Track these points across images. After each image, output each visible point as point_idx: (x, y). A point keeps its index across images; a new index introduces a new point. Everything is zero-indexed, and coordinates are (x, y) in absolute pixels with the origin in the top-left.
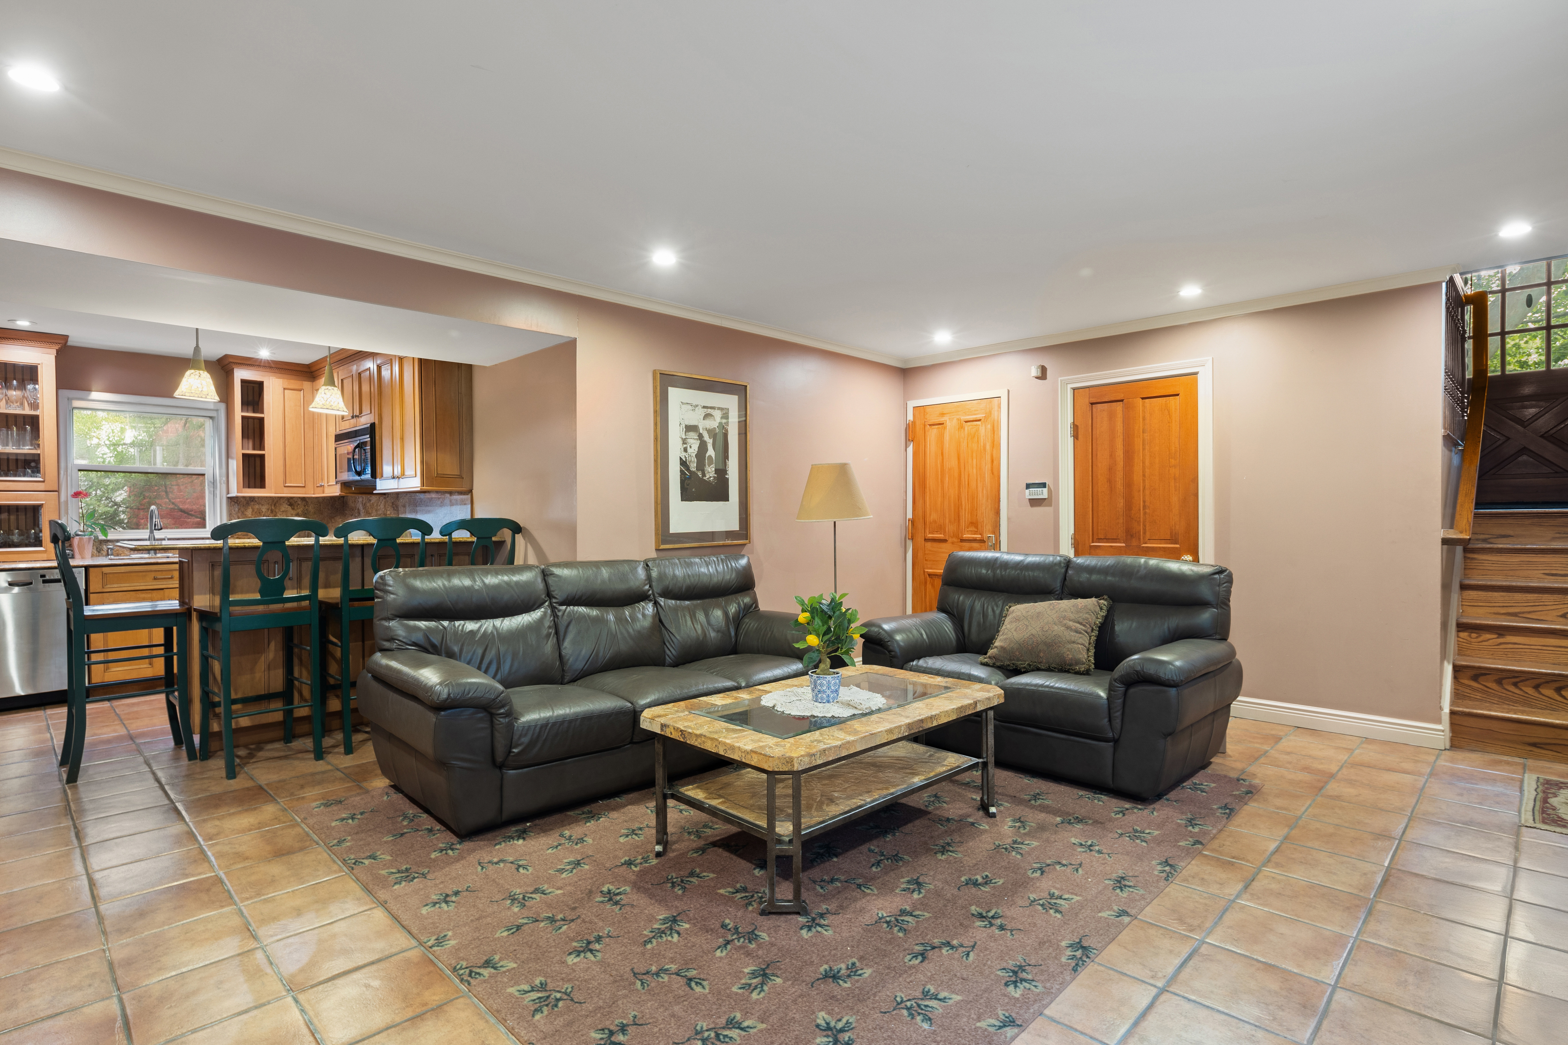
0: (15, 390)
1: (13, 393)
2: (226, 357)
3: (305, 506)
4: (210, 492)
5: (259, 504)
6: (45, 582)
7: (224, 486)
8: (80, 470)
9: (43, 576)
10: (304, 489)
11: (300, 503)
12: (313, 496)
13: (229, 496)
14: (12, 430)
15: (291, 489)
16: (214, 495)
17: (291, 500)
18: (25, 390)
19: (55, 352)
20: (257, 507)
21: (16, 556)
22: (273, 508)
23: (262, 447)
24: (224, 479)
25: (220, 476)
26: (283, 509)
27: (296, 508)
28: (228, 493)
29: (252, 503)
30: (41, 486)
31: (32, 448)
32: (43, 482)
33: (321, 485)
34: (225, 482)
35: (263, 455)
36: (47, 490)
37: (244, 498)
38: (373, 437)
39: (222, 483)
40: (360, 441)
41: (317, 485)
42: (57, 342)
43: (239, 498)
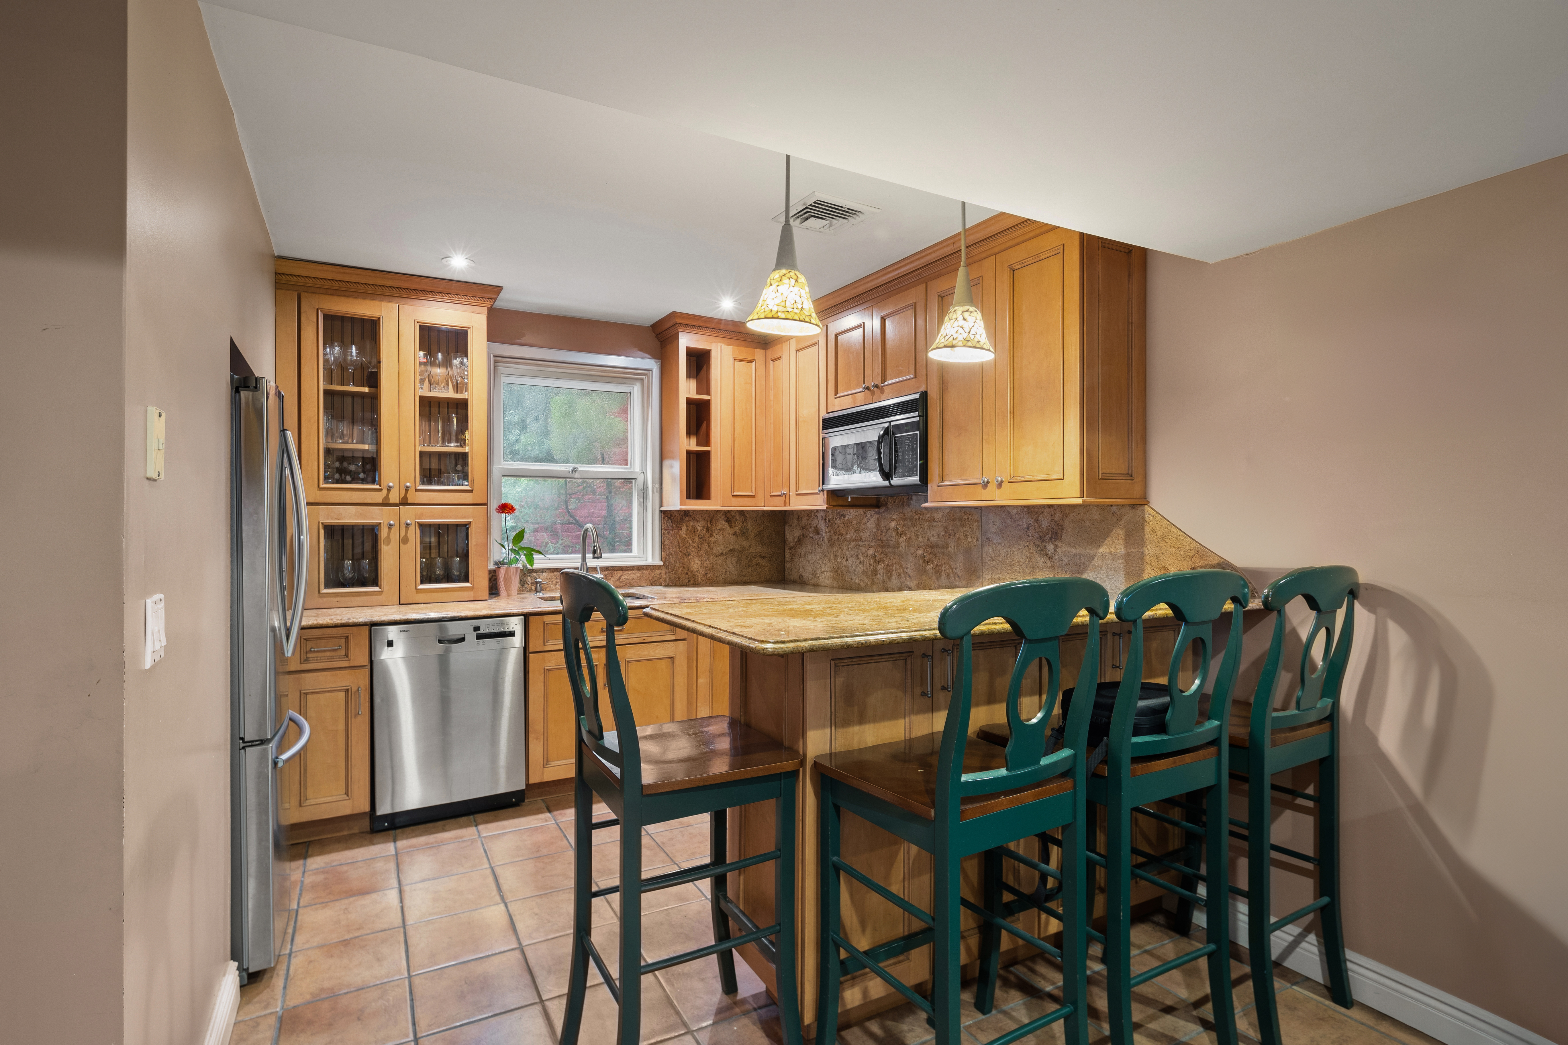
0: (439, 366)
1: (438, 371)
2: (673, 315)
3: (743, 522)
4: (639, 504)
5: (694, 519)
6: (479, 637)
7: (657, 495)
8: (504, 476)
9: (477, 629)
10: (753, 499)
11: (738, 518)
12: (765, 509)
13: (662, 509)
14: (436, 422)
15: (739, 499)
16: (645, 509)
17: (728, 515)
18: (451, 367)
19: (485, 310)
20: (692, 523)
21: (440, 594)
22: (709, 525)
23: (708, 444)
24: (657, 486)
25: (653, 483)
26: (720, 527)
27: (733, 525)
28: (661, 506)
29: (687, 519)
30: (468, 498)
31: (459, 444)
32: (471, 491)
33: (780, 494)
34: (659, 489)
35: (709, 453)
36: (475, 502)
37: (682, 513)
38: (925, 416)
39: (655, 490)
40: (892, 423)
41: (772, 494)
42: (488, 296)
43: (676, 513)
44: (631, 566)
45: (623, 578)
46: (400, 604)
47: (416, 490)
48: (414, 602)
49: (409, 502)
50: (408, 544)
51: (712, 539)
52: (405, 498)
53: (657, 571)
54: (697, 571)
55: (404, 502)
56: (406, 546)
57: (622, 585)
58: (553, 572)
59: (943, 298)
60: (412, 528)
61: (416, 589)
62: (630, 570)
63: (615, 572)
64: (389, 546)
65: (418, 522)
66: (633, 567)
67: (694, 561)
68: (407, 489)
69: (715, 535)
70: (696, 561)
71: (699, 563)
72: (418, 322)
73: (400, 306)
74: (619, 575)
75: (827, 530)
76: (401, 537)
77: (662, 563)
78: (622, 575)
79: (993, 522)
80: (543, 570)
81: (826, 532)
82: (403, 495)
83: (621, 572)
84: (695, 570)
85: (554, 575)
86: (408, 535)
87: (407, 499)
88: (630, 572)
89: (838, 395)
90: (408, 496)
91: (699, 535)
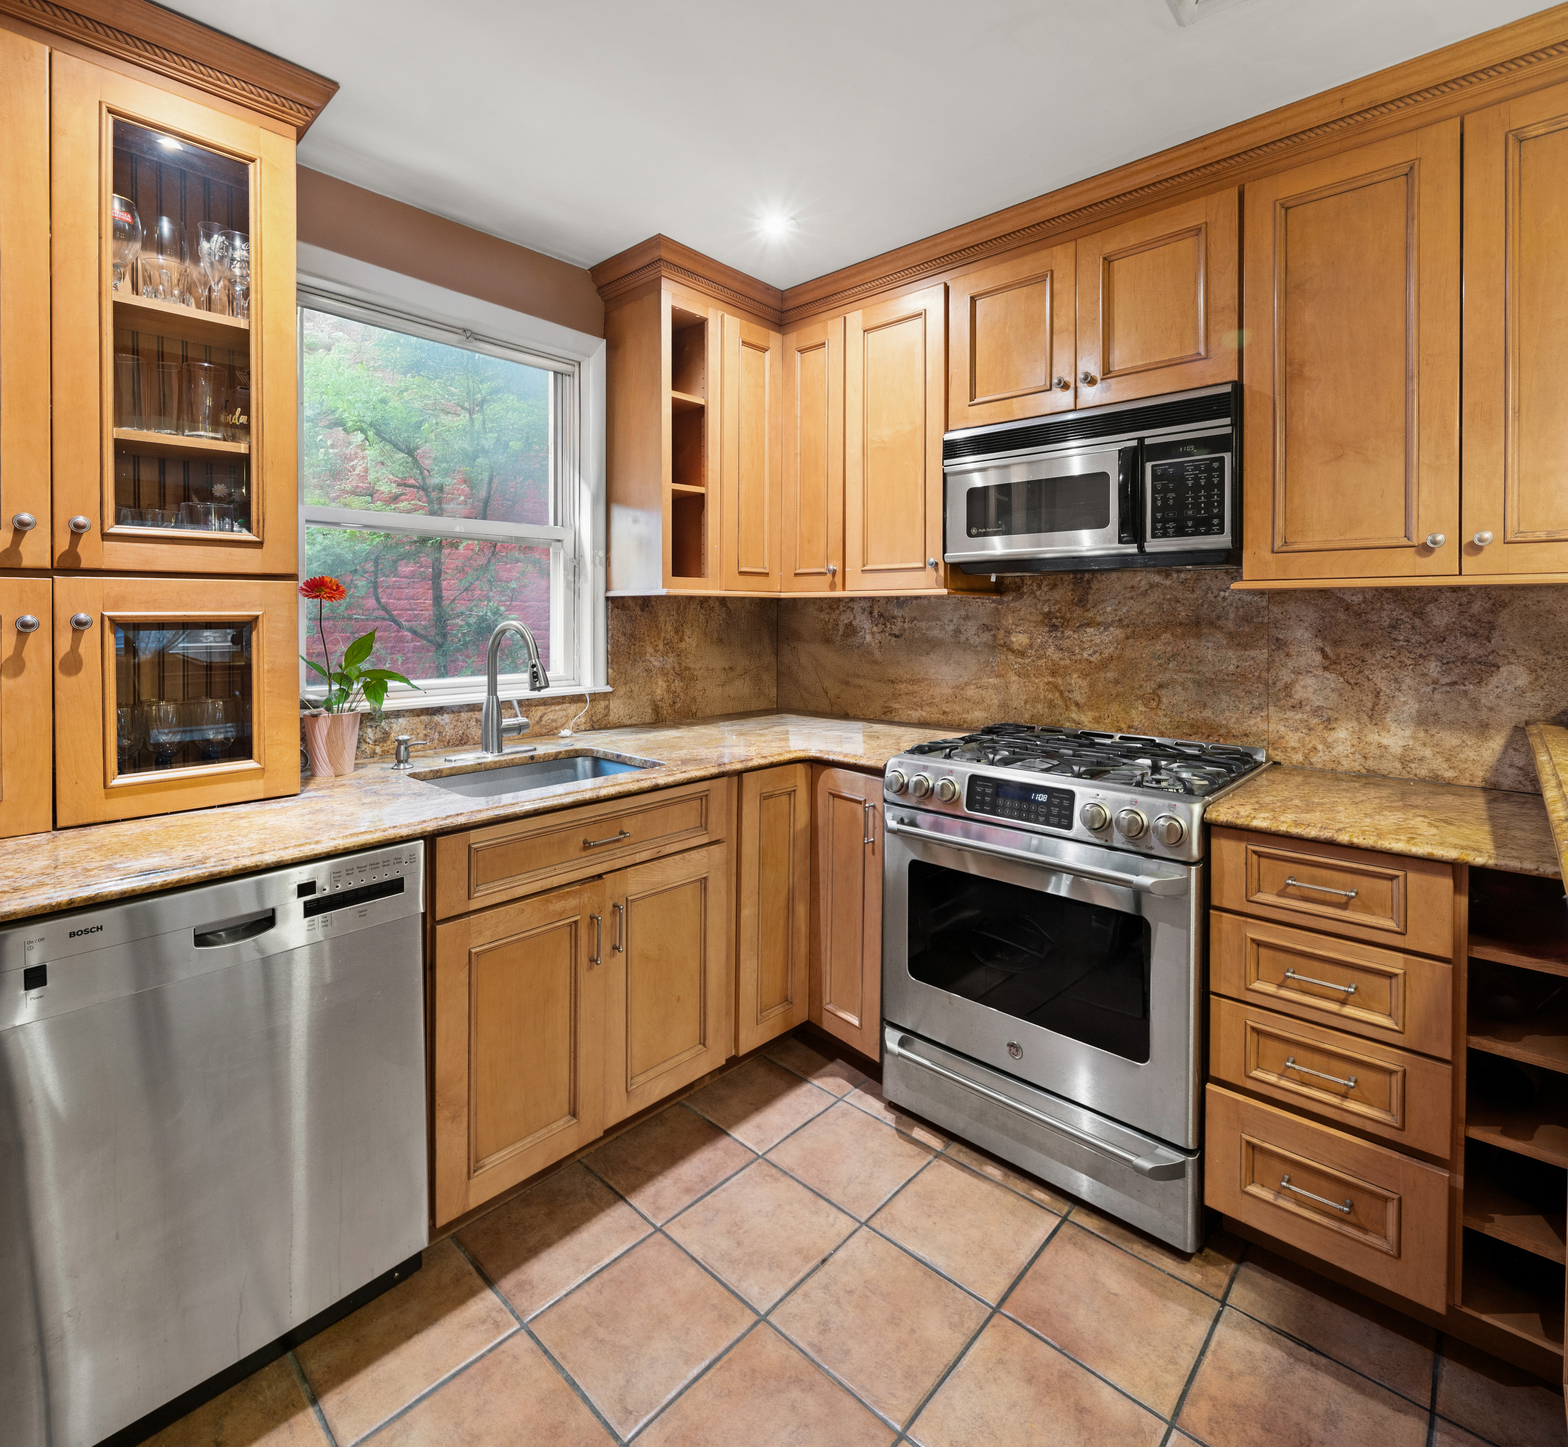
2: (658, 241)
4: (566, 584)
6: (314, 907)
7: (601, 570)
10: (766, 579)
12: (784, 595)
13: (611, 594)
18: (196, 258)
19: (293, 132)
21: (174, 795)
23: (702, 480)
24: (602, 553)
25: (594, 548)
28: (608, 588)
30: (246, 559)
31: (219, 436)
32: (259, 545)
33: (823, 570)
34: (604, 560)
35: (702, 496)
36: (268, 572)
37: (640, 602)
38: (1238, 424)
39: (597, 561)
40: (1147, 442)
41: (798, 571)
42: (303, 99)
43: (630, 602)
44: (559, 697)
45: (545, 718)
46: (55, 828)
47: (106, 536)
48: (99, 820)
49: (84, 565)
50: (82, 674)
51: (683, 645)
52: (72, 552)
53: (602, 702)
54: (661, 700)
55: (67, 565)
56: (73, 679)
57: (544, 731)
58: (418, 716)
59: (1290, 211)
60: (91, 636)
61: (105, 786)
62: (559, 703)
63: (533, 708)
64: (20, 680)
65: (110, 618)
66: (564, 697)
67: (656, 683)
68: (77, 532)
69: (686, 638)
70: (660, 683)
71: (665, 686)
72: (110, 111)
73: (56, 53)
74: (539, 714)
75: (875, 629)
76: (60, 655)
77: (609, 689)
78: (544, 714)
79: (1297, 616)
80: (398, 714)
81: (873, 633)
82: (66, 546)
83: (542, 708)
84: (659, 698)
85: (421, 722)
86: (82, 650)
87: (78, 558)
88: (558, 708)
89: (976, 401)
90: (79, 550)
91: (665, 639)
